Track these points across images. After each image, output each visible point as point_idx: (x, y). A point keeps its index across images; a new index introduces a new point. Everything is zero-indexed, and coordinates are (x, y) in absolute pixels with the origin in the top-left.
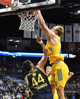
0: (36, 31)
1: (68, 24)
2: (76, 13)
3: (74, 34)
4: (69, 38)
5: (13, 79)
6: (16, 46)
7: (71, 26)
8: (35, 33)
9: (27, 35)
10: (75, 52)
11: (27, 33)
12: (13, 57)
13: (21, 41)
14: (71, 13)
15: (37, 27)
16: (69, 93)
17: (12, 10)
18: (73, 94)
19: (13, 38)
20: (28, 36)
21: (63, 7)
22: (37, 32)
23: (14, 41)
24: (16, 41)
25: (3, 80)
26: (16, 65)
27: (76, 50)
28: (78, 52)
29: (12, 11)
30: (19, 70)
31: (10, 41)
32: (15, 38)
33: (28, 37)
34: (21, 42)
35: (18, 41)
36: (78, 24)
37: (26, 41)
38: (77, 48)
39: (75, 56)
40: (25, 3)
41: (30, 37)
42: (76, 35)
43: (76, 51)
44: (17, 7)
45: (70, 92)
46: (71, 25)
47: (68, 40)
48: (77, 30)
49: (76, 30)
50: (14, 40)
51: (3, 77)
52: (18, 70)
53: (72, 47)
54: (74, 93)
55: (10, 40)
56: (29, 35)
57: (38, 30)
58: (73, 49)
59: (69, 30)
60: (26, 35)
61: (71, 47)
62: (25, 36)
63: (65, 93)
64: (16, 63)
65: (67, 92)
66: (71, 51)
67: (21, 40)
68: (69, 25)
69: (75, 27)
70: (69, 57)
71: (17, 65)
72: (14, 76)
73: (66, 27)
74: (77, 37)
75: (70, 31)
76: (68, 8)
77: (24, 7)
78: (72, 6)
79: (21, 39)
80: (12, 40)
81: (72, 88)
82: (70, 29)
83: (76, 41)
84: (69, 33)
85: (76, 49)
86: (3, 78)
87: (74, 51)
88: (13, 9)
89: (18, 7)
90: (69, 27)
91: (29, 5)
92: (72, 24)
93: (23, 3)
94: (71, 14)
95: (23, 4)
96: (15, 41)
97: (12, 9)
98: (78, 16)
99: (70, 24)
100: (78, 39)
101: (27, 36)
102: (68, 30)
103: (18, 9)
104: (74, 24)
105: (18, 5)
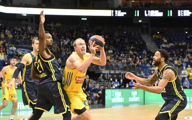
5: (24, 52)
16: (115, 74)
18: (121, 76)
25: (7, 54)
26: (27, 29)
27: (126, 4)
39: (125, 13)
43: (126, 6)
45: (117, 72)
51: (7, 48)
52: (32, 36)
54: (122, 74)
58: (121, 1)
63: (109, 74)
65: (112, 72)
70: (116, 15)
72: (25, 46)
81: (120, 66)
85: (128, 3)
86: (7, 50)
87: (124, 5)
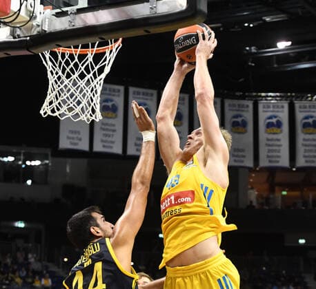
0: (110, 121)
1: (238, 94)
2: (269, 52)
3: (263, 135)
4: (243, 150)
6: (29, 182)
7: (250, 104)
8: (104, 129)
9: (73, 138)
10: (267, 208)
11: (72, 132)
12: (18, 228)
13: (47, 162)
14: (248, 48)
15: (113, 105)
17: (14, 38)
19: (14, 151)
20: (76, 141)
21: (219, 27)
22: (112, 128)
23: (20, 163)
24: (28, 163)
28: (279, 207)
29: (13, 40)
30: (40, 280)
31: (4, 162)
32: (23, 151)
33: (76, 144)
34: (46, 164)
35: (37, 163)
36: (278, 94)
37: (69, 160)
38: (272, 190)
40: (65, 9)
41: (84, 146)
42: (268, 140)
44: (34, 24)
46: (250, 98)
47: (237, 159)
48: (275, 117)
49: (270, 118)
50: (22, 157)
53: (252, 188)
55: (5, 159)
56: (80, 140)
57: (116, 116)
59: (239, 120)
60: (68, 138)
61: (249, 187)
62: (64, 143)
64: (27, 251)
66: (249, 203)
67: (47, 159)
68: (243, 98)
69: (264, 107)
71: (32, 260)
73: (230, 105)
74: (274, 148)
75: (244, 124)
76: (237, 29)
77: (61, 24)
78: (256, 24)
79: (50, 153)
80: (11, 159)
82: (244, 114)
83: (270, 161)
84: (241, 129)
88: (18, 32)
89: (38, 26)
90: (243, 106)
91: (82, 15)
92: (254, 94)
93: (58, 10)
94: (250, 53)
95: (58, 15)
96: (24, 163)
97: (13, 34)
98: (277, 63)
99: (247, 94)
100: (278, 154)
101: (72, 144)
102: (236, 116)
103: (35, 33)
104: (263, 94)
105: (35, 17)
